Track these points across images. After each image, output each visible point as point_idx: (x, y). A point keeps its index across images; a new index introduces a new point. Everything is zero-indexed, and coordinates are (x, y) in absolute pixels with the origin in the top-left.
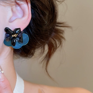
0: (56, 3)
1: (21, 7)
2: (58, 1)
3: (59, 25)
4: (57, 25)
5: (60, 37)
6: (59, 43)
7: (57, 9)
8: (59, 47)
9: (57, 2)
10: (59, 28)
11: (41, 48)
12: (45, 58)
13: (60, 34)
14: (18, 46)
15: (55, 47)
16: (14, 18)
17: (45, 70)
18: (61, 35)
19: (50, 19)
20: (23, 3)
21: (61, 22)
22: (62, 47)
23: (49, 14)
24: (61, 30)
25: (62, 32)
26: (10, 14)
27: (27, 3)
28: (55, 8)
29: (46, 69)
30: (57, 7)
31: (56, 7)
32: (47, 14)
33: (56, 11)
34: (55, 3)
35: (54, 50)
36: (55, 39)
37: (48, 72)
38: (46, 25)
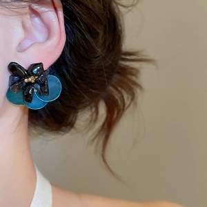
0: (119, 10)
1: (42, 20)
2: (124, 6)
3: (128, 57)
4: (123, 57)
5: (130, 84)
6: (130, 98)
7: (121, 22)
8: (129, 105)
9: (120, 7)
10: (127, 63)
11: (91, 108)
12: (100, 132)
13: (130, 77)
14: (38, 103)
15: (122, 107)
17: (102, 159)
18: (133, 78)
19: (107, 44)
20: (47, 10)
22: (136, 104)
23: (105, 33)
25: (135, 72)
27: (56, 9)
28: (117, 20)
29: (103, 156)
30: (121, 18)
31: (119, 20)
32: (101, 33)
33: (120, 28)
34: (116, 11)
35: (118, 113)
36: (119, 89)
37: (107, 161)
38: (98, 57)
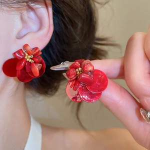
16: (24, 32)
21: (103, 37)
24: (102, 51)
26: (18, 25)
